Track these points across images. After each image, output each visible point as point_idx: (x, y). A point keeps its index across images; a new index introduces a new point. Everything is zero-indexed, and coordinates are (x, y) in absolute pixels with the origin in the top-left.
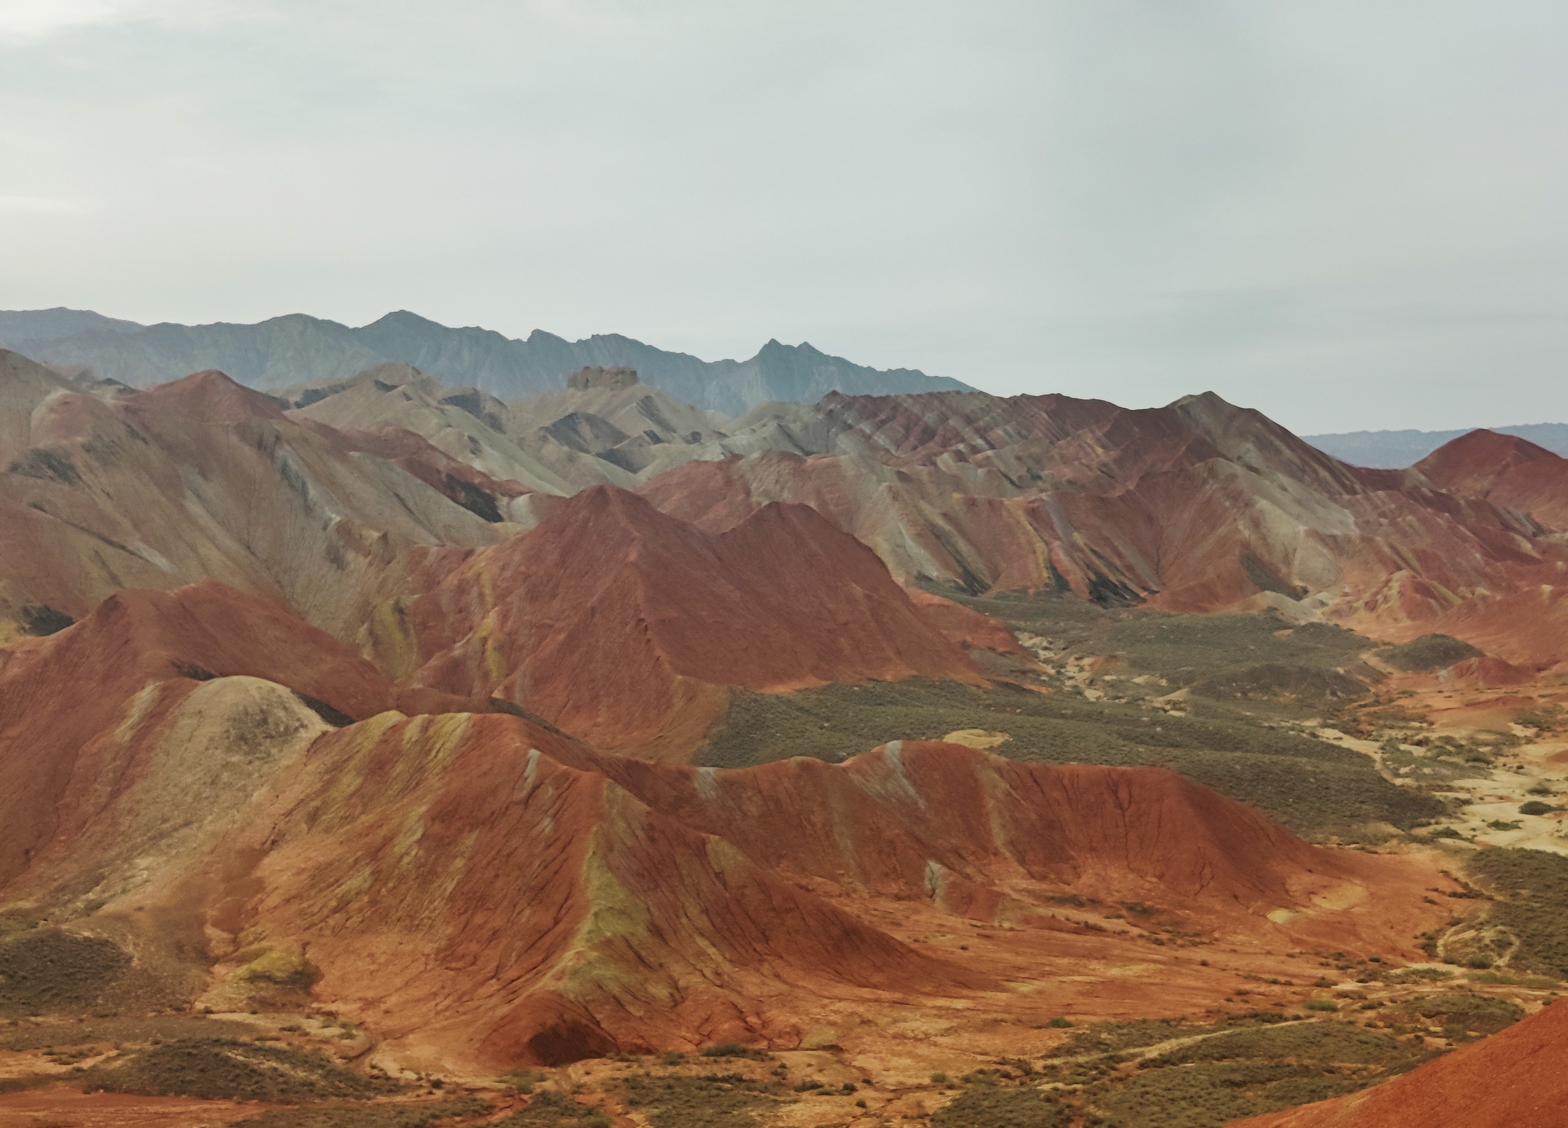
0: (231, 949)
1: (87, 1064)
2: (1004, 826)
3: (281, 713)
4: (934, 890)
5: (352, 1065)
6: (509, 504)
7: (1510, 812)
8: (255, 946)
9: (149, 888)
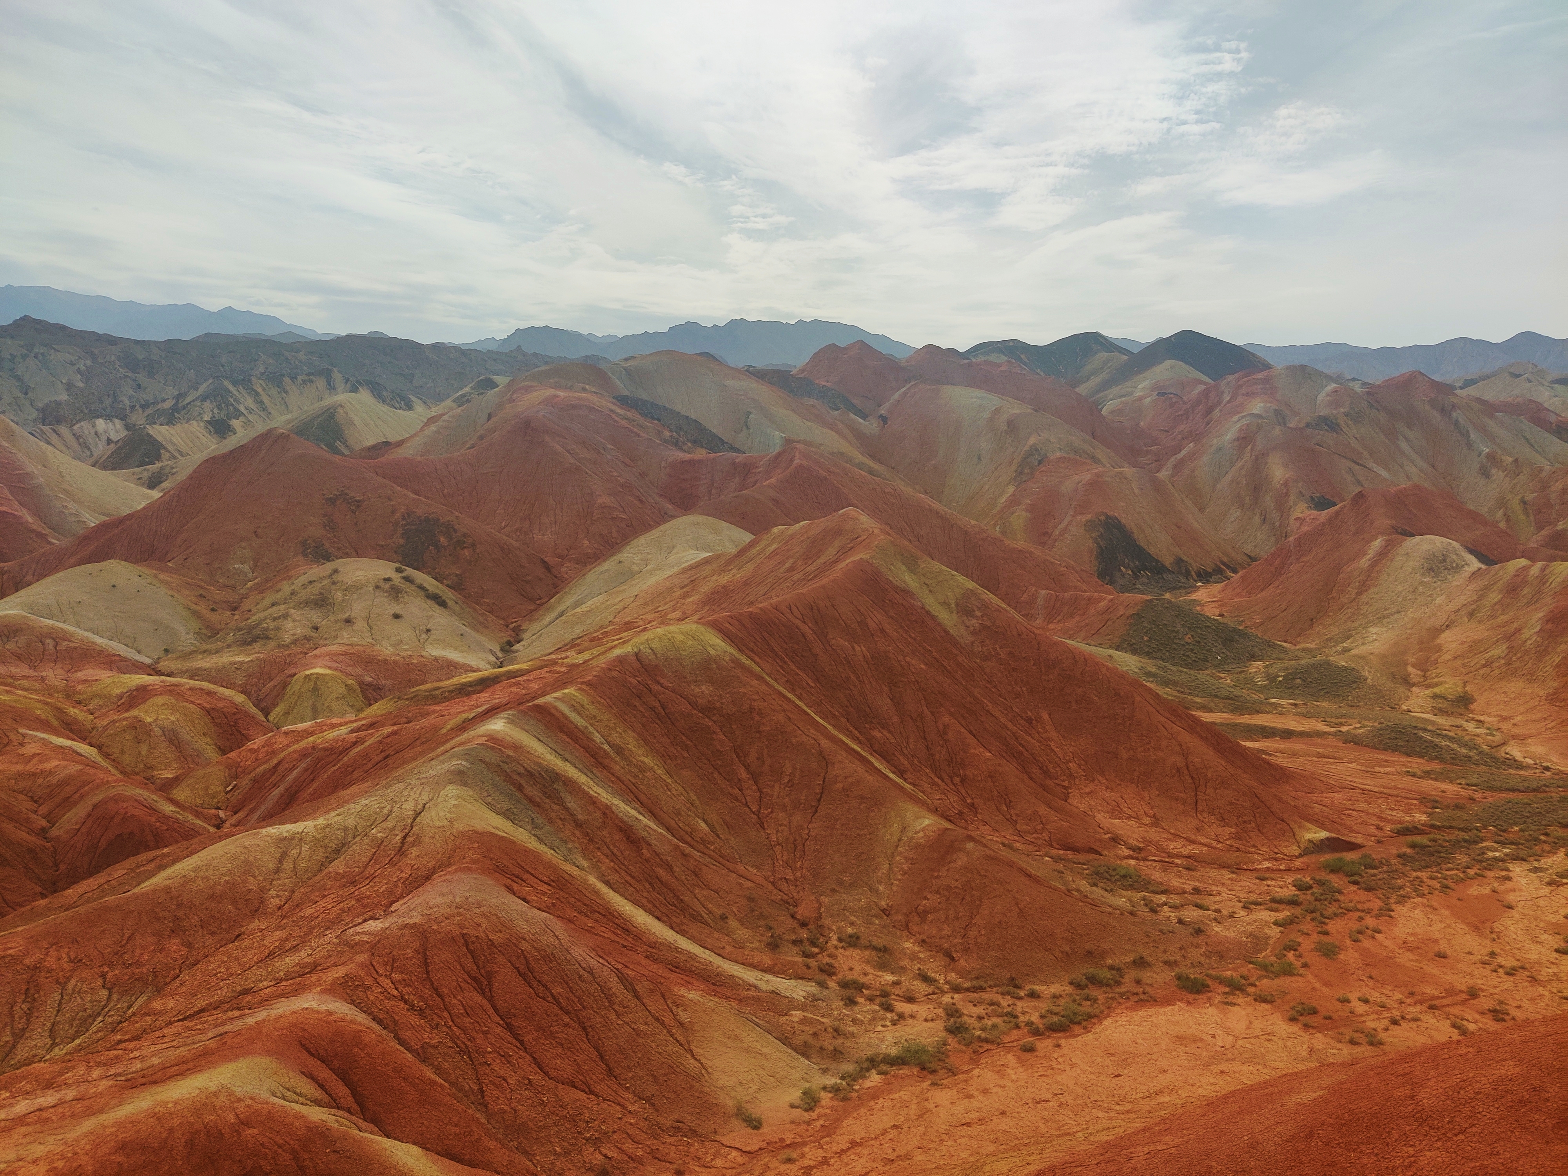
0: (1422, 680)
1: (1344, 729)
3: (1454, 557)
5: (1493, 750)
8: (1436, 680)
9: (1377, 644)
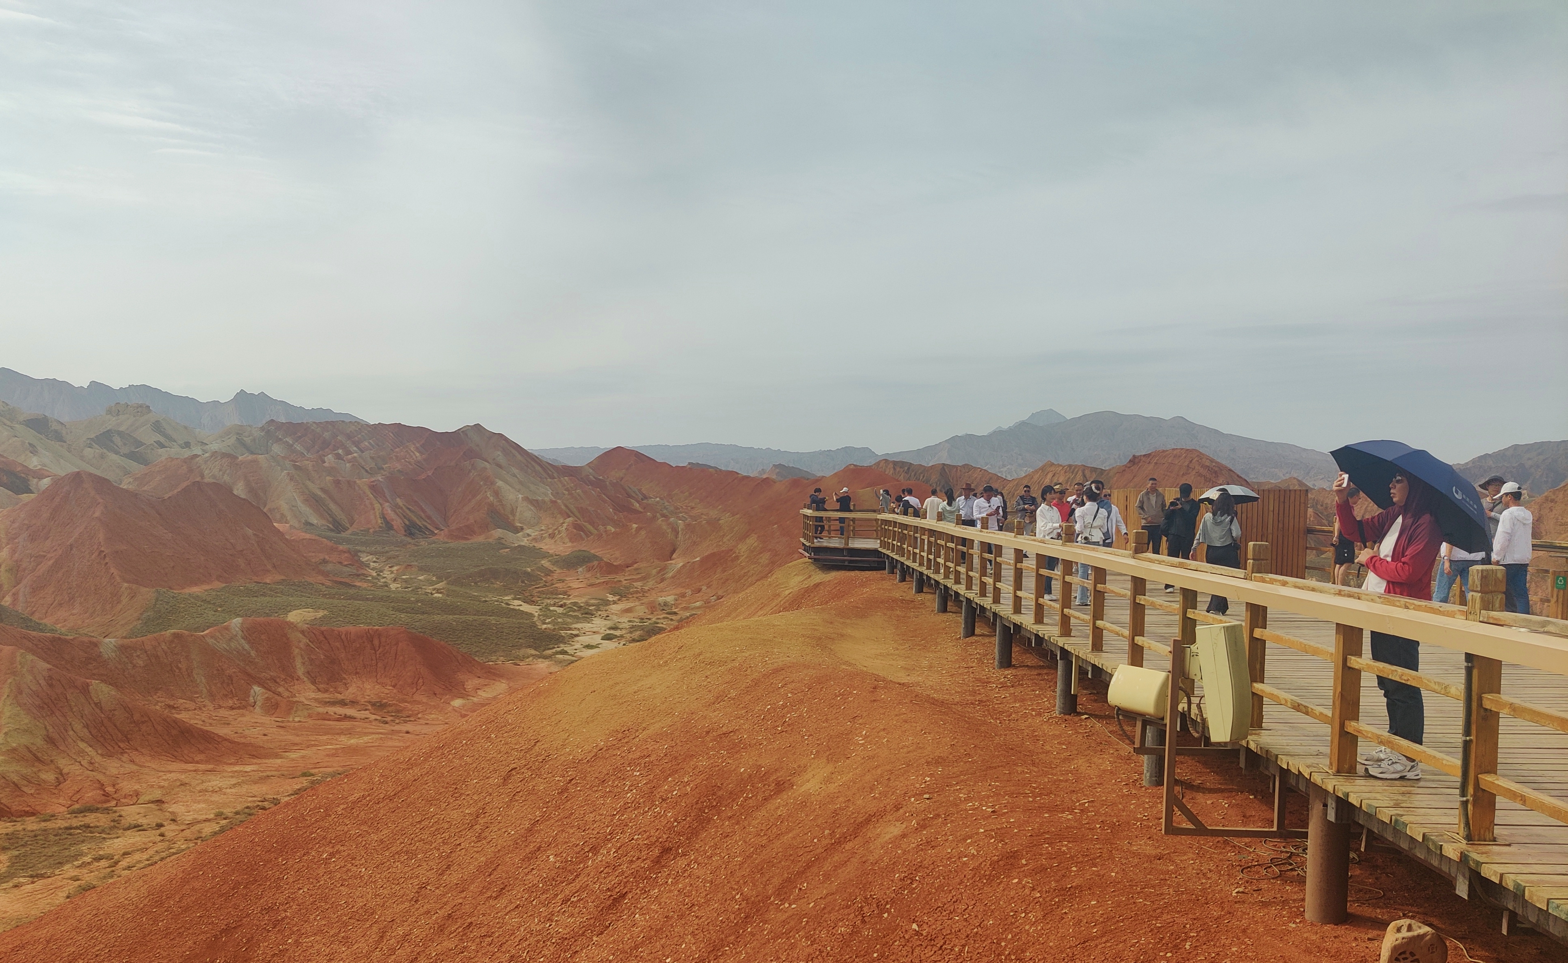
2: (304, 663)
4: (255, 703)
6: (37, 483)
7: (597, 639)
